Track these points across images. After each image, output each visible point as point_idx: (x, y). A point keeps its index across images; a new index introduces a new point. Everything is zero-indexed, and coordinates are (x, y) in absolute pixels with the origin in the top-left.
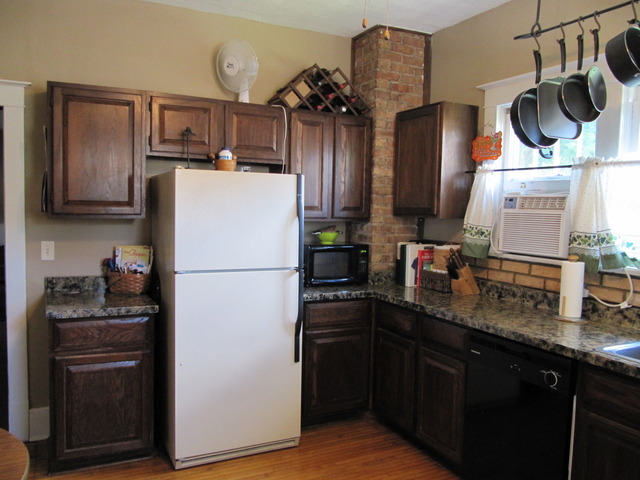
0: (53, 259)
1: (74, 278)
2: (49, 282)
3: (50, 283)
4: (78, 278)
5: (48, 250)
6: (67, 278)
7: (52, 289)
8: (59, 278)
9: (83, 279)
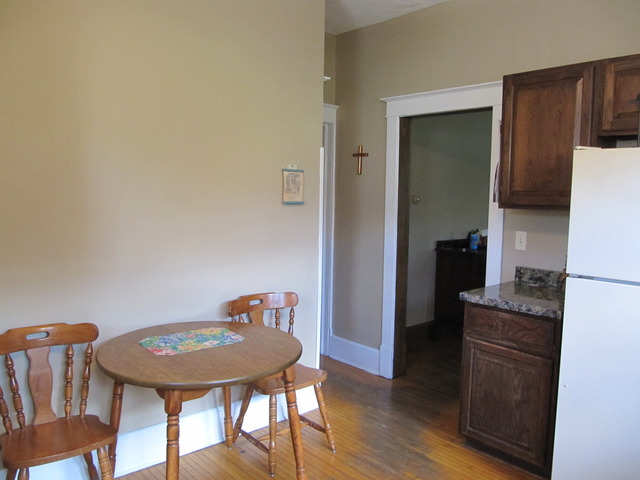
0: (524, 249)
1: (540, 271)
2: (517, 271)
3: (519, 272)
4: (543, 271)
5: (521, 239)
6: (534, 270)
7: (520, 278)
8: (526, 269)
9: (548, 274)
